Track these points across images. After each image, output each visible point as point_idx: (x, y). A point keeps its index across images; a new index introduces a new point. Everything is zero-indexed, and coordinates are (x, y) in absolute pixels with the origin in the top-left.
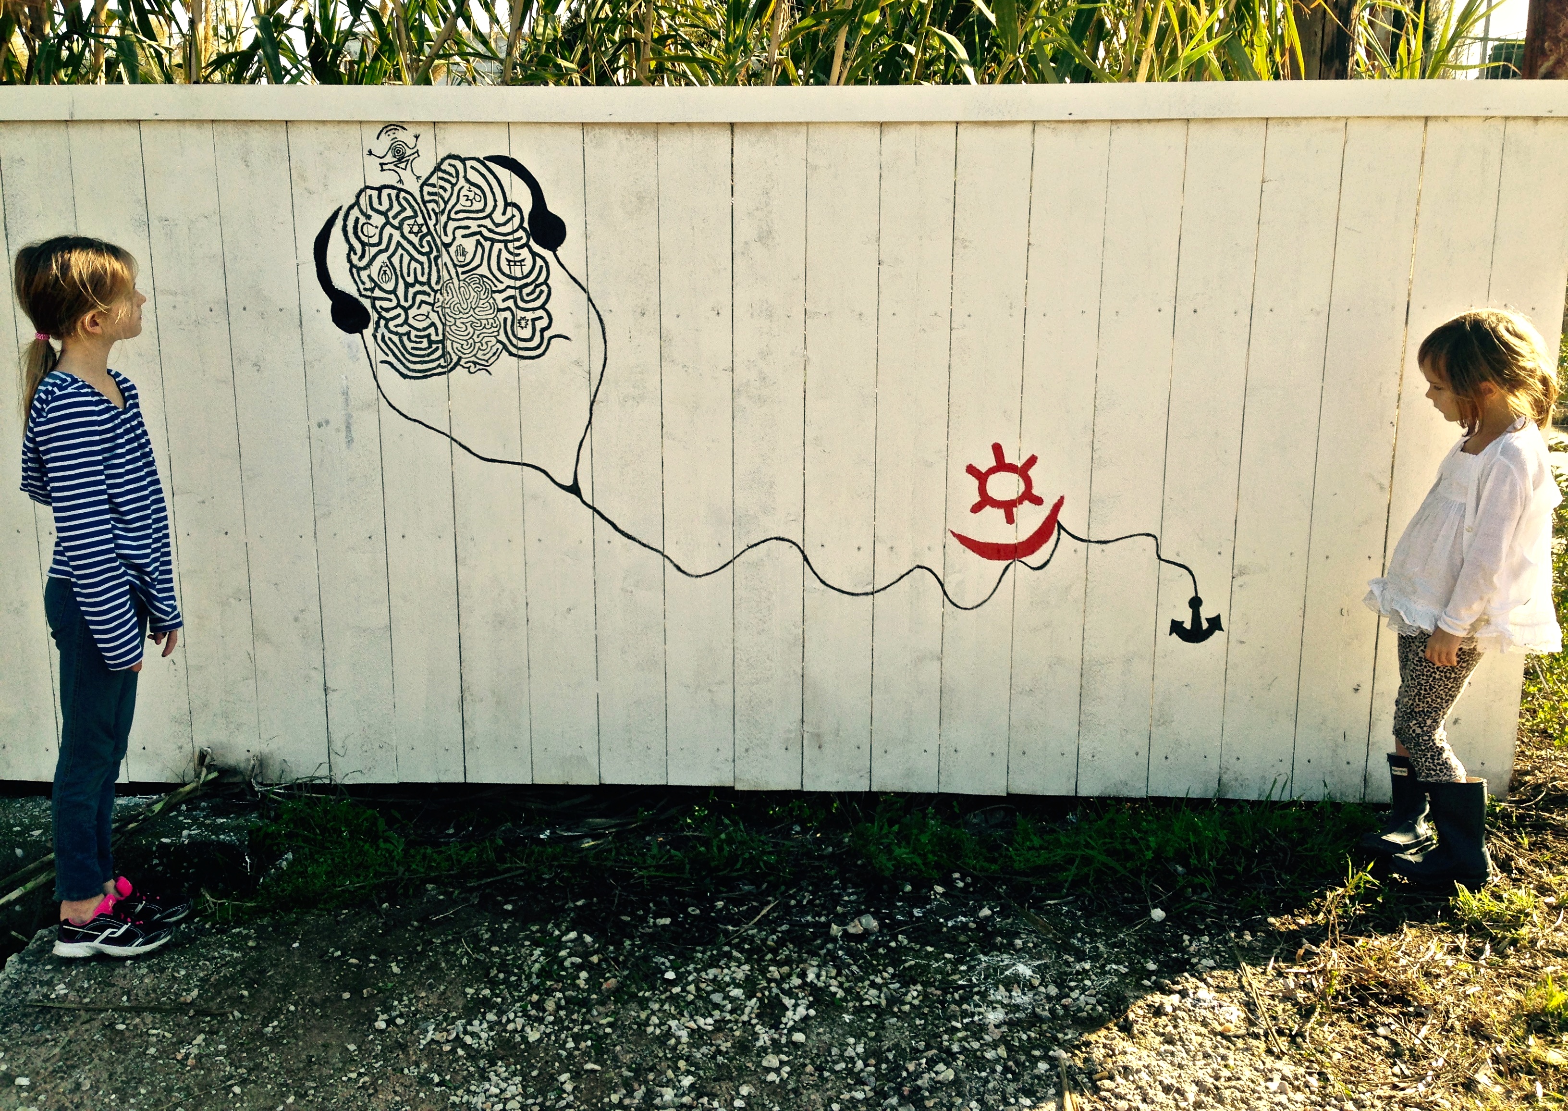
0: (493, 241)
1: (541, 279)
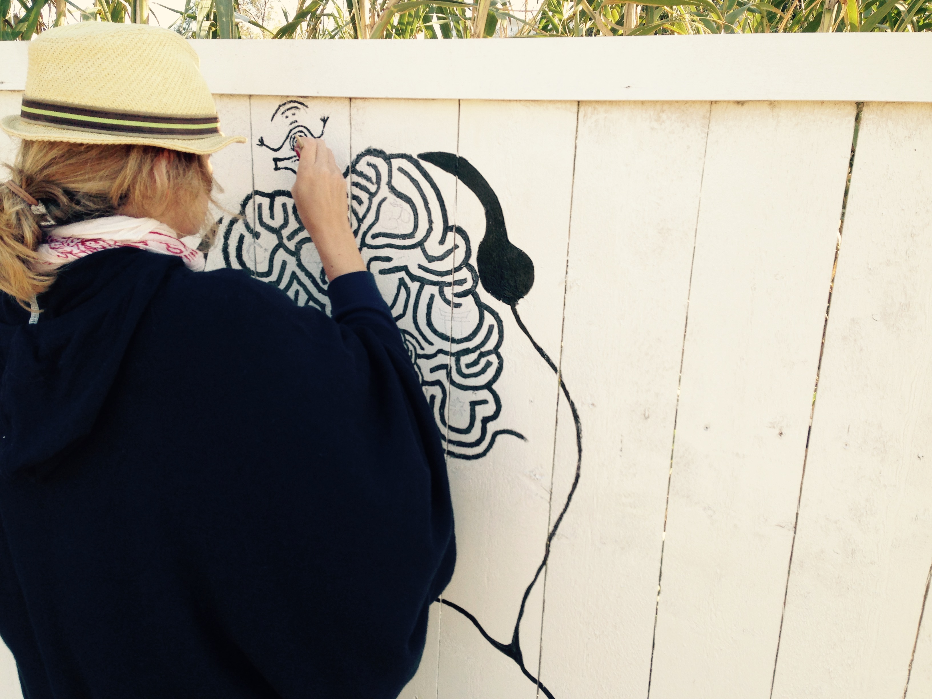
0: (423, 282)
1: (490, 345)
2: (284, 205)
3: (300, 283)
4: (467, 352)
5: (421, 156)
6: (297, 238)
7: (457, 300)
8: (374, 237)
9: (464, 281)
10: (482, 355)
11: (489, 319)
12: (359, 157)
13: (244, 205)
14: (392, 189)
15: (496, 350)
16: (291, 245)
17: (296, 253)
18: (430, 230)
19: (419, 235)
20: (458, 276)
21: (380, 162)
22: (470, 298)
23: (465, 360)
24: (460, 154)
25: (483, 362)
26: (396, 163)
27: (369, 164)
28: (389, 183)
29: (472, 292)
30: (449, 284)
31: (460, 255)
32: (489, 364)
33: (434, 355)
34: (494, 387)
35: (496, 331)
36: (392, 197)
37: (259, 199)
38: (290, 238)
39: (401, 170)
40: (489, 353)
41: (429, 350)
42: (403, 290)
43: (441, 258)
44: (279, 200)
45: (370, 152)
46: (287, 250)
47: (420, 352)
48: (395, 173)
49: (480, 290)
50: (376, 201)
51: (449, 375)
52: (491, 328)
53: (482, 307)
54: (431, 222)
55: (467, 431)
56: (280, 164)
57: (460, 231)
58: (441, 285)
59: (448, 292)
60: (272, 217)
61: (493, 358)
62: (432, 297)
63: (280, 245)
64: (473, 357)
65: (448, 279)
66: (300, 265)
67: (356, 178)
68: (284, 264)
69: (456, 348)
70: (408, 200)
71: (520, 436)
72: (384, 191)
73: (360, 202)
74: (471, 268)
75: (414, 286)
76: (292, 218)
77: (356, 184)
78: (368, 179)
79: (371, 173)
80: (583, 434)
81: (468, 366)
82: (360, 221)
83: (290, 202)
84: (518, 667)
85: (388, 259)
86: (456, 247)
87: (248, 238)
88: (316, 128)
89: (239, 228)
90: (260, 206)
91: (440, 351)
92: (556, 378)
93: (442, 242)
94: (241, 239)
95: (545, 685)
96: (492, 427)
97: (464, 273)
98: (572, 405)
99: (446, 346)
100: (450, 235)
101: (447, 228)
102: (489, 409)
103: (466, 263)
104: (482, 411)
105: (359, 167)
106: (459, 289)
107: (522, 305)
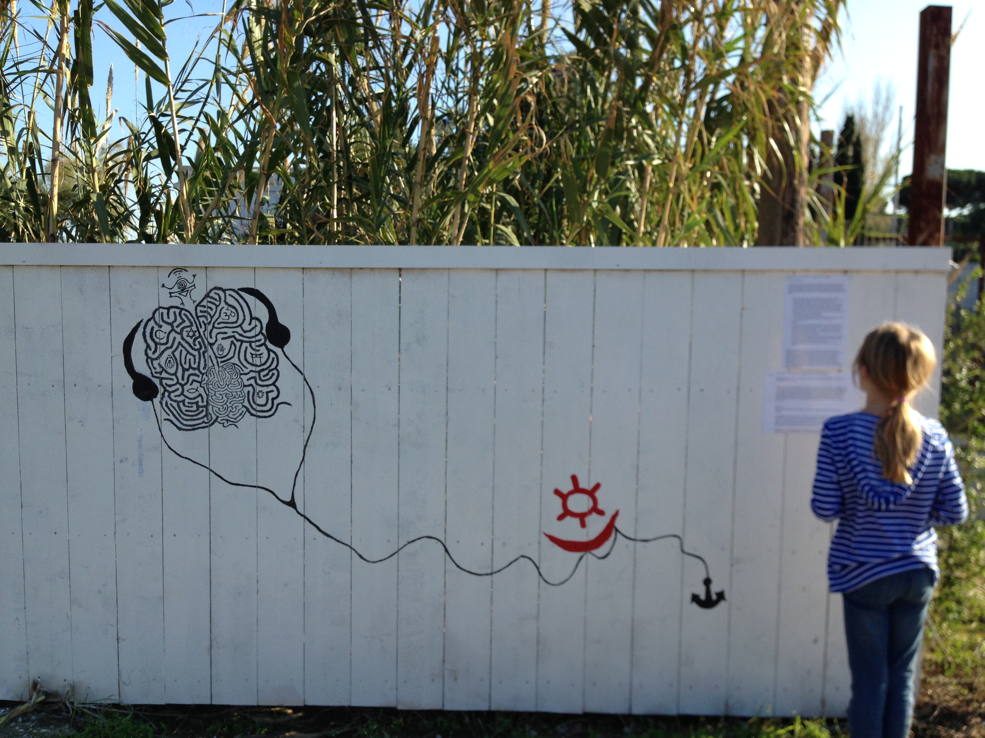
0: (242, 342)
1: (273, 366)
2: (175, 313)
3: (183, 346)
4: (263, 370)
5: (239, 289)
6: (181, 327)
7: (257, 348)
8: (218, 324)
9: (260, 340)
10: (270, 371)
11: (272, 355)
12: (211, 291)
13: (154, 313)
14: (227, 303)
15: (276, 368)
16: (178, 330)
17: (181, 333)
18: (244, 320)
19: (240, 322)
20: (258, 338)
21: (221, 293)
22: (264, 347)
23: (263, 374)
24: (257, 288)
25: (271, 373)
26: (228, 292)
27: (215, 293)
28: (225, 301)
29: (264, 344)
30: (254, 342)
31: (258, 329)
32: (273, 374)
33: (249, 373)
34: (276, 384)
35: (275, 359)
36: (226, 307)
37: (161, 310)
38: (177, 327)
39: (230, 295)
40: (273, 369)
41: (246, 371)
42: (233, 346)
43: (250, 331)
44: (172, 311)
45: (216, 288)
46: (176, 332)
47: (242, 372)
48: (228, 296)
49: (268, 343)
50: (219, 308)
51: (256, 381)
52: (273, 359)
53: (269, 350)
54: (244, 316)
55: (265, 405)
56: (172, 295)
57: (257, 319)
58: (250, 343)
59: (253, 345)
60: (168, 318)
61: (275, 371)
62: (247, 348)
63: (173, 330)
64: (266, 372)
65: (253, 339)
66: (183, 338)
67: (209, 299)
68: (175, 338)
69: (258, 369)
70: (234, 307)
71: (289, 404)
72: (223, 304)
73: (212, 309)
74: (263, 334)
75: (238, 344)
76: (178, 318)
77: (210, 302)
78: (215, 300)
79: (217, 297)
80: (316, 399)
81: (264, 376)
82: (212, 317)
83: (178, 311)
84: (294, 511)
85: (226, 333)
86: (256, 326)
87: (156, 328)
88: (190, 279)
89: (152, 323)
90: (162, 313)
91: (251, 371)
92: (302, 377)
93: (250, 324)
94: (152, 328)
95: (308, 516)
96: (276, 402)
97: (261, 337)
98: (310, 388)
99: (253, 368)
100: (253, 321)
101: (252, 318)
102: (274, 394)
103: (261, 332)
104: (271, 395)
105: (211, 295)
106: (258, 343)
107: (286, 348)
